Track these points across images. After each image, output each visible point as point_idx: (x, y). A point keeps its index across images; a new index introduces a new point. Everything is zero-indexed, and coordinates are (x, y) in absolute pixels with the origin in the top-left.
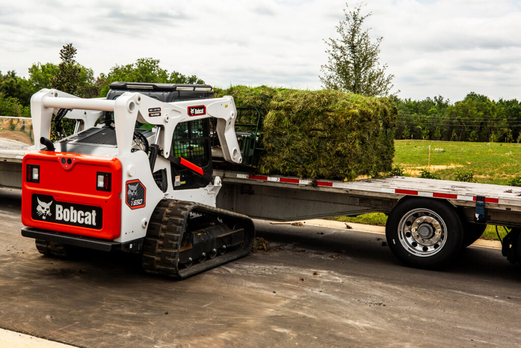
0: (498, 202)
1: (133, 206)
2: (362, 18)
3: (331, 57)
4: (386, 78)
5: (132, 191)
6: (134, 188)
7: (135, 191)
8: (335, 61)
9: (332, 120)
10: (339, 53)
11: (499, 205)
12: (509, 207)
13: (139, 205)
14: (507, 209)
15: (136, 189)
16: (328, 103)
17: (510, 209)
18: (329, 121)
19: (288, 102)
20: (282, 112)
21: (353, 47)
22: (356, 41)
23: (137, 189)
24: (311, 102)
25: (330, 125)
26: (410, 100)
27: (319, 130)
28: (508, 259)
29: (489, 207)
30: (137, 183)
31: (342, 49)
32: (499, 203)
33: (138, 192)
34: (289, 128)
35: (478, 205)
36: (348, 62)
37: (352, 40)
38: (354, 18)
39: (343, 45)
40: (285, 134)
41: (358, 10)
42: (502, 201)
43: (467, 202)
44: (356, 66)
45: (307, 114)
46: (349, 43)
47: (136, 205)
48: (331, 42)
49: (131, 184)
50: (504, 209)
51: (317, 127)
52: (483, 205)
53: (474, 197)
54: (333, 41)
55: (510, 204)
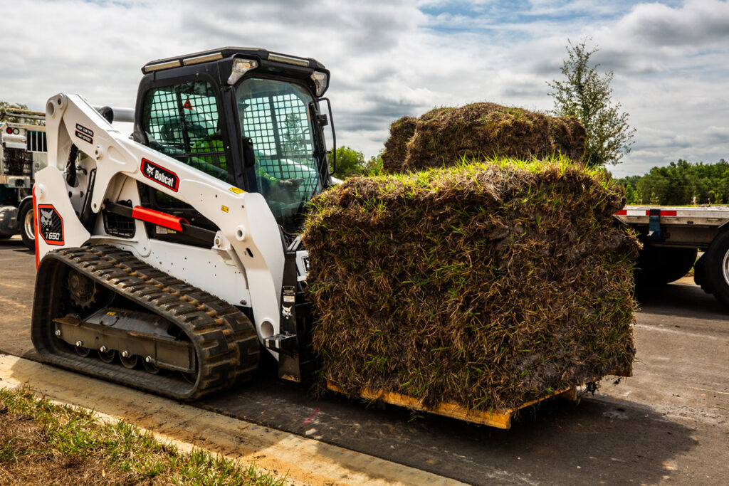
0: (676, 215)
1: (48, 239)
2: (588, 54)
3: (557, 101)
4: (619, 117)
5: (46, 219)
6: (49, 215)
7: (50, 220)
8: (561, 104)
9: (481, 134)
10: (565, 96)
11: (678, 219)
12: (691, 220)
13: (55, 240)
14: (688, 222)
15: (50, 217)
16: (476, 116)
17: (692, 222)
18: (478, 136)
19: (434, 121)
20: (429, 132)
21: (580, 88)
22: (583, 81)
23: (52, 218)
24: (458, 116)
25: (479, 141)
26: (701, 163)
27: (468, 148)
28: (702, 288)
29: (667, 222)
30: (51, 209)
31: (567, 90)
32: (678, 215)
33: (53, 222)
34: (437, 149)
35: (651, 220)
36: (575, 105)
37: (579, 80)
38: (578, 55)
39: (569, 86)
40: (433, 157)
41: (583, 45)
42: (682, 213)
43: (639, 217)
44: (586, 107)
45: (454, 132)
46: (575, 83)
47: (52, 240)
48: (555, 85)
49: (44, 209)
50: (685, 222)
51: (465, 145)
52: (659, 220)
53: (647, 211)
54: (558, 83)
55: (691, 216)
